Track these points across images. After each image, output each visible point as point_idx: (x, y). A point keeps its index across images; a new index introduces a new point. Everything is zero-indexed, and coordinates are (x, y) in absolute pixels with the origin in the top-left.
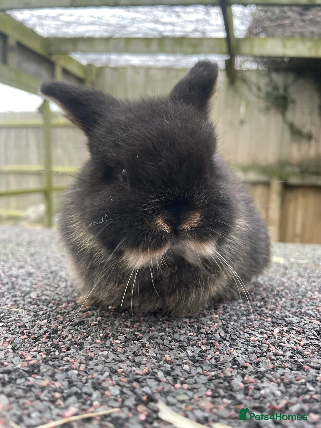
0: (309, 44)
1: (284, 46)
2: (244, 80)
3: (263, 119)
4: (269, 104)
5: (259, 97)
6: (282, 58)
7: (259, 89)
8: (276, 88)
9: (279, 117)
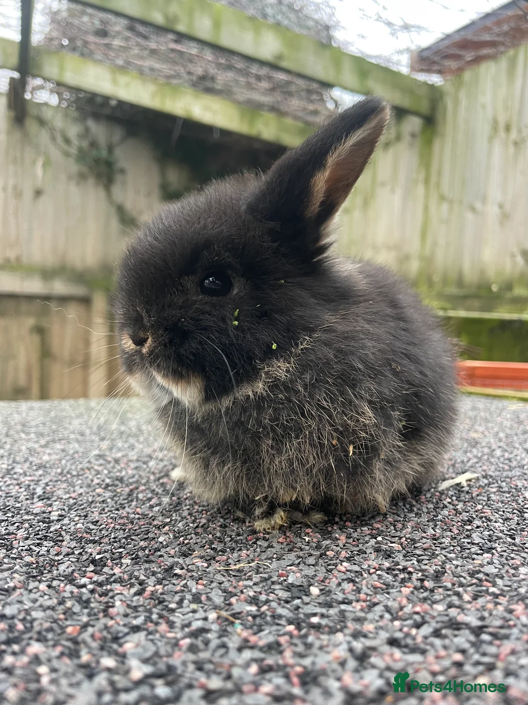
0: (151, 88)
1: (115, 82)
2: (42, 122)
3: (74, 190)
4: (85, 169)
5: (67, 154)
6: (106, 99)
7: (67, 141)
8: (93, 144)
9: (101, 193)
